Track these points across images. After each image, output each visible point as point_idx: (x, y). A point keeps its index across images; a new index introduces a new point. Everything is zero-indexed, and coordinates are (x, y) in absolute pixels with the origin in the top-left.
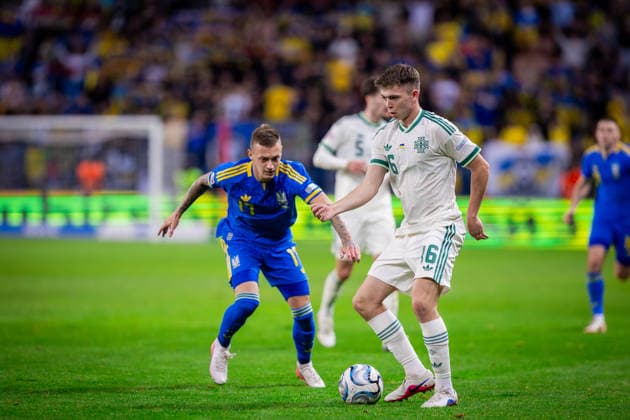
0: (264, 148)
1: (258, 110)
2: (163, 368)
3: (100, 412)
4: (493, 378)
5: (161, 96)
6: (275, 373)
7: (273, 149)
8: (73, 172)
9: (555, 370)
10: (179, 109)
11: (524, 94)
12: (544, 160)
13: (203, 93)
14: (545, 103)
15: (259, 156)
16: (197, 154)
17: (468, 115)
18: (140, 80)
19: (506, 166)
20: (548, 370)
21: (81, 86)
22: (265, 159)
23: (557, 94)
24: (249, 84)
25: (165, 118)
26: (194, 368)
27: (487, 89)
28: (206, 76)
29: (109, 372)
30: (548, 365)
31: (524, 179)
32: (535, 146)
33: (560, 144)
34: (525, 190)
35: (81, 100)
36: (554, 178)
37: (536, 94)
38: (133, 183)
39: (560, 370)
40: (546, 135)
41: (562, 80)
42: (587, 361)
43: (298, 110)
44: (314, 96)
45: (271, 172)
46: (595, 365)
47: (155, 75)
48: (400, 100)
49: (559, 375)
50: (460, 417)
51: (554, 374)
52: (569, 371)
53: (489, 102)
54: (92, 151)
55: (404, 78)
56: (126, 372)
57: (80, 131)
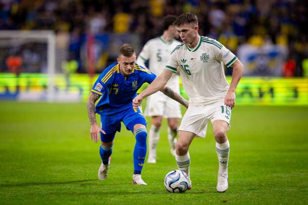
0: (126, 58)
1: (110, 27)
2: (55, 174)
3: (19, 199)
4: (244, 179)
5: (54, 19)
6: (120, 177)
7: (131, 58)
8: (4, 63)
9: (279, 175)
10: (65, 27)
11: (262, 17)
12: (273, 55)
13: (79, 17)
14: (274, 22)
15: (123, 62)
16: (74, 52)
17: (230, 29)
18: (42, 10)
19: (251, 58)
20: (275, 175)
21: (9, 13)
22: (126, 64)
23: (280, 17)
24: (105, 12)
25: (57, 32)
26: (73, 174)
27: (241, 15)
28: (80, 8)
29: (24, 177)
30: (275, 172)
31: (262, 66)
32: (268, 47)
33: (282, 46)
34: (262, 72)
35: (8, 21)
36: (279, 65)
37: (269, 17)
38: (39, 68)
39: (283, 175)
40: (274, 41)
41: (284, 9)
42: (297, 170)
43: (133, 27)
44: (142, 19)
45: (130, 71)
46: (302, 172)
47: (51, 7)
48: (188, 32)
49: (281, 178)
50: (225, 202)
51: (278, 177)
52: (288, 175)
53: (241, 22)
54: (15, 50)
55: (190, 20)
56: (34, 177)
57: (8, 39)
